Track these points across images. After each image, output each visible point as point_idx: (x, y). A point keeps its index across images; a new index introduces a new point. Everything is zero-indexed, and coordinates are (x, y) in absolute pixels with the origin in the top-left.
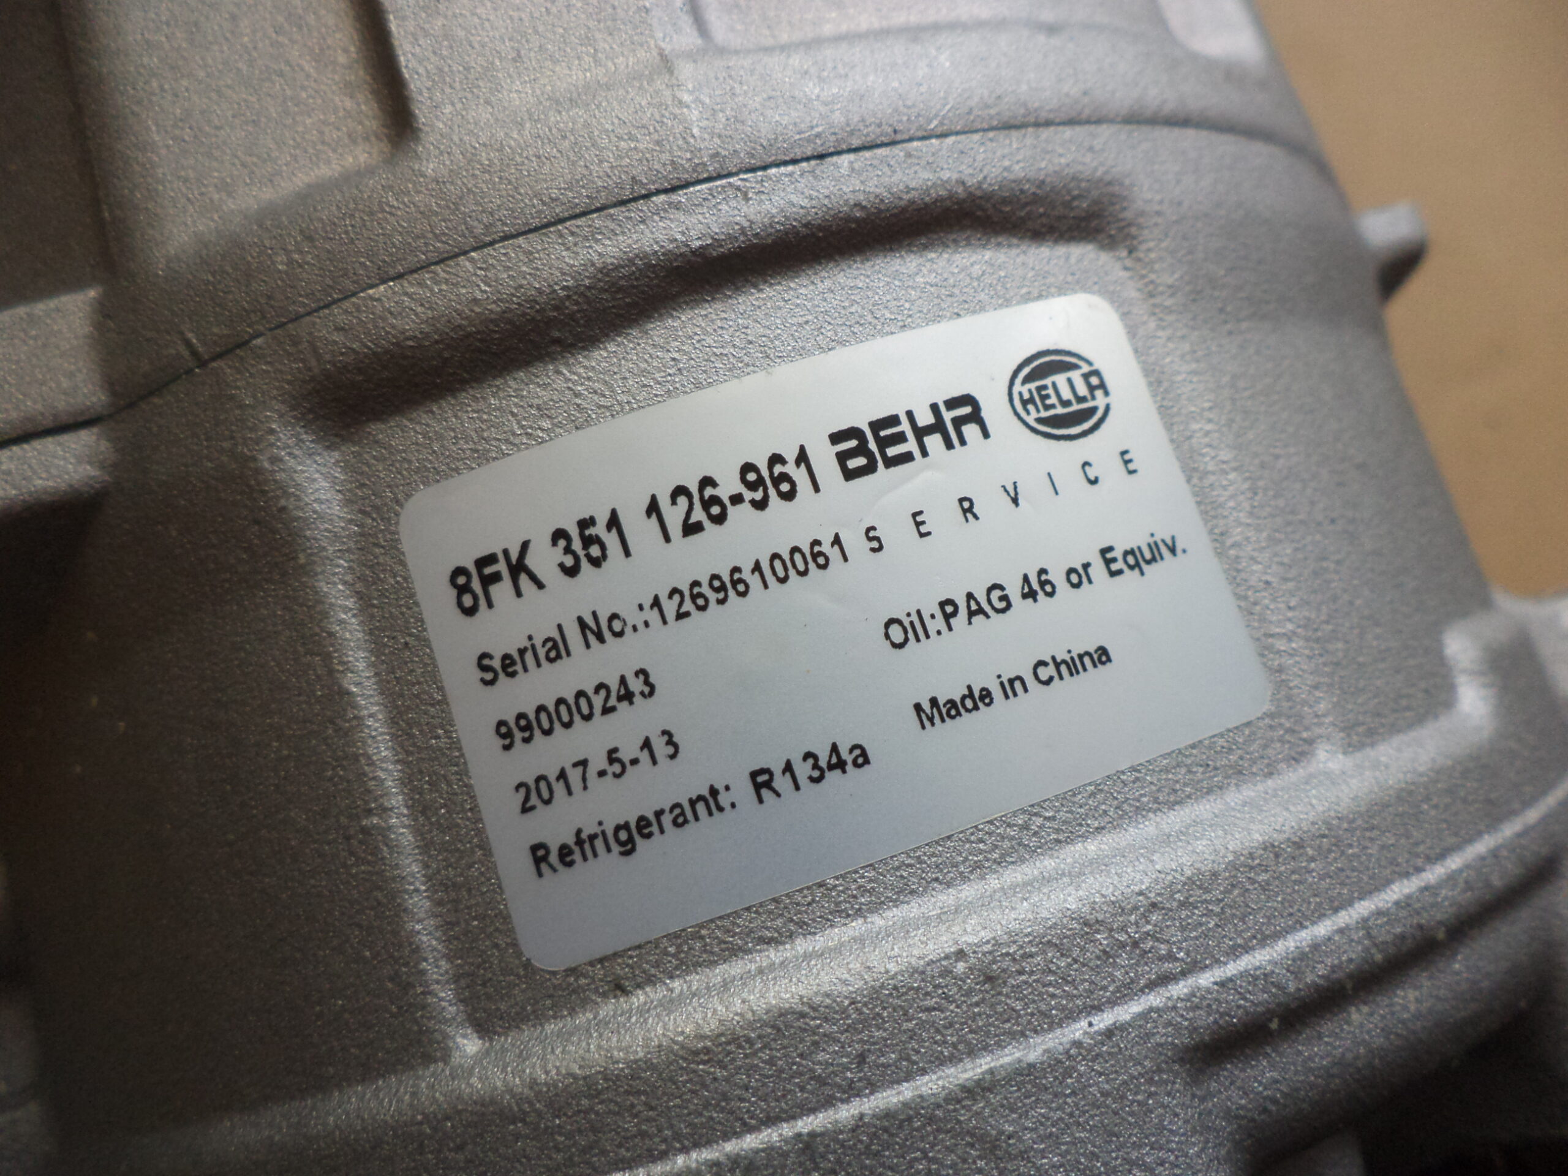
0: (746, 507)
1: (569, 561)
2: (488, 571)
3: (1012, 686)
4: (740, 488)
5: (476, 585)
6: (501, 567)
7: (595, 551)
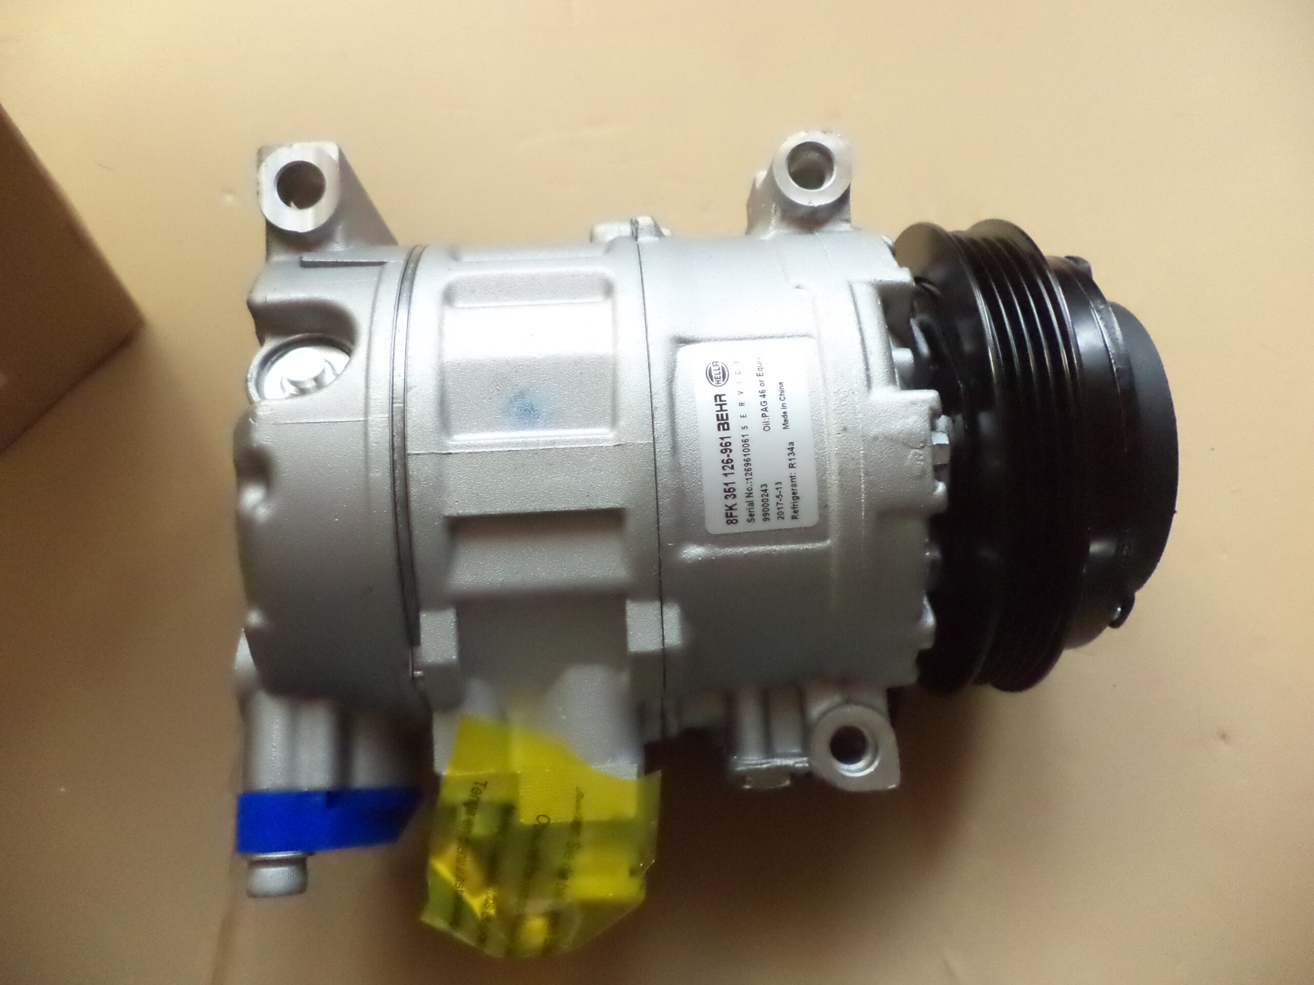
0: (731, 454)
1: (733, 496)
2: (729, 515)
3: (784, 406)
4: (726, 454)
5: (731, 519)
6: (729, 512)
7: (732, 490)
